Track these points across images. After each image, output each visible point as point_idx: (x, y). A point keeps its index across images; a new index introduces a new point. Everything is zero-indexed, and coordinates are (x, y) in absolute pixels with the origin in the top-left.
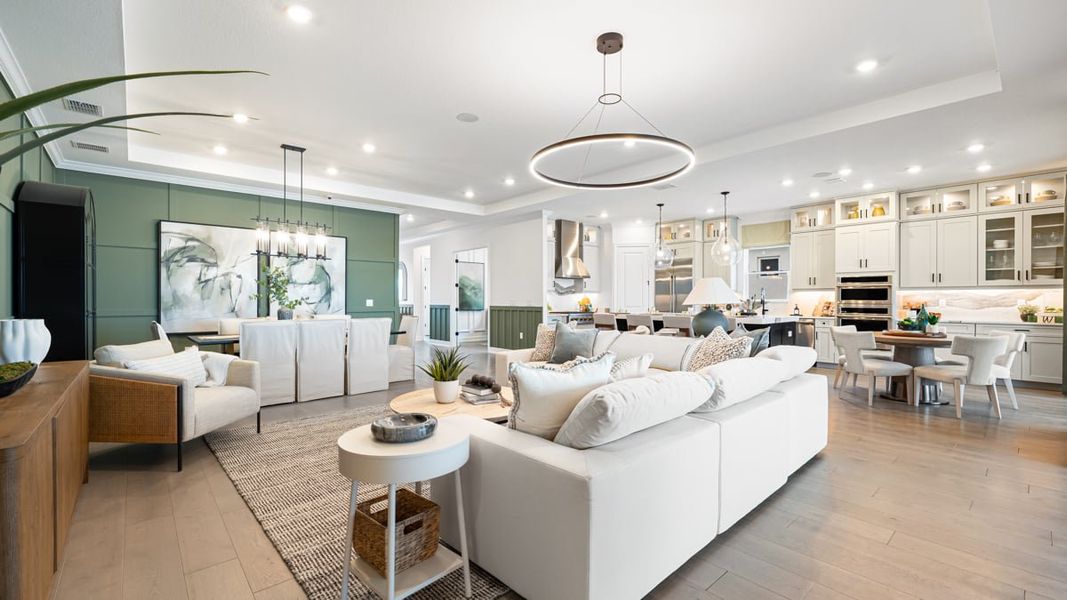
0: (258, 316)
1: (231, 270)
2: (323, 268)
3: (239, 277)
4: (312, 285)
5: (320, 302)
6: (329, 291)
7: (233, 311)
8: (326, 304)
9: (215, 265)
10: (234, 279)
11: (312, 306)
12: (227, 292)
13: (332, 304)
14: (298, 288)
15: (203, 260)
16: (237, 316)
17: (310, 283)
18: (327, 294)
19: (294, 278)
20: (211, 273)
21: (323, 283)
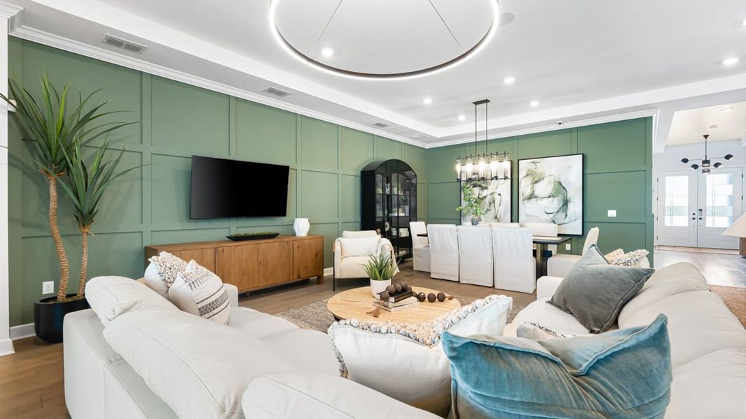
0: (512, 221)
1: (495, 191)
2: (560, 183)
3: (500, 195)
4: (551, 199)
5: (558, 212)
6: (566, 203)
7: (496, 218)
8: (564, 214)
9: (486, 188)
10: (496, 196)
11: (551, 216)
12: (493, 205)
13: (568, 214)
14: (539, 202)
15: (480, 186)
16: (499, 221)
17: (549, 197)
18: (564, 205)
19: (536, 193)
20: (485, 193)
21: (560, 197)
